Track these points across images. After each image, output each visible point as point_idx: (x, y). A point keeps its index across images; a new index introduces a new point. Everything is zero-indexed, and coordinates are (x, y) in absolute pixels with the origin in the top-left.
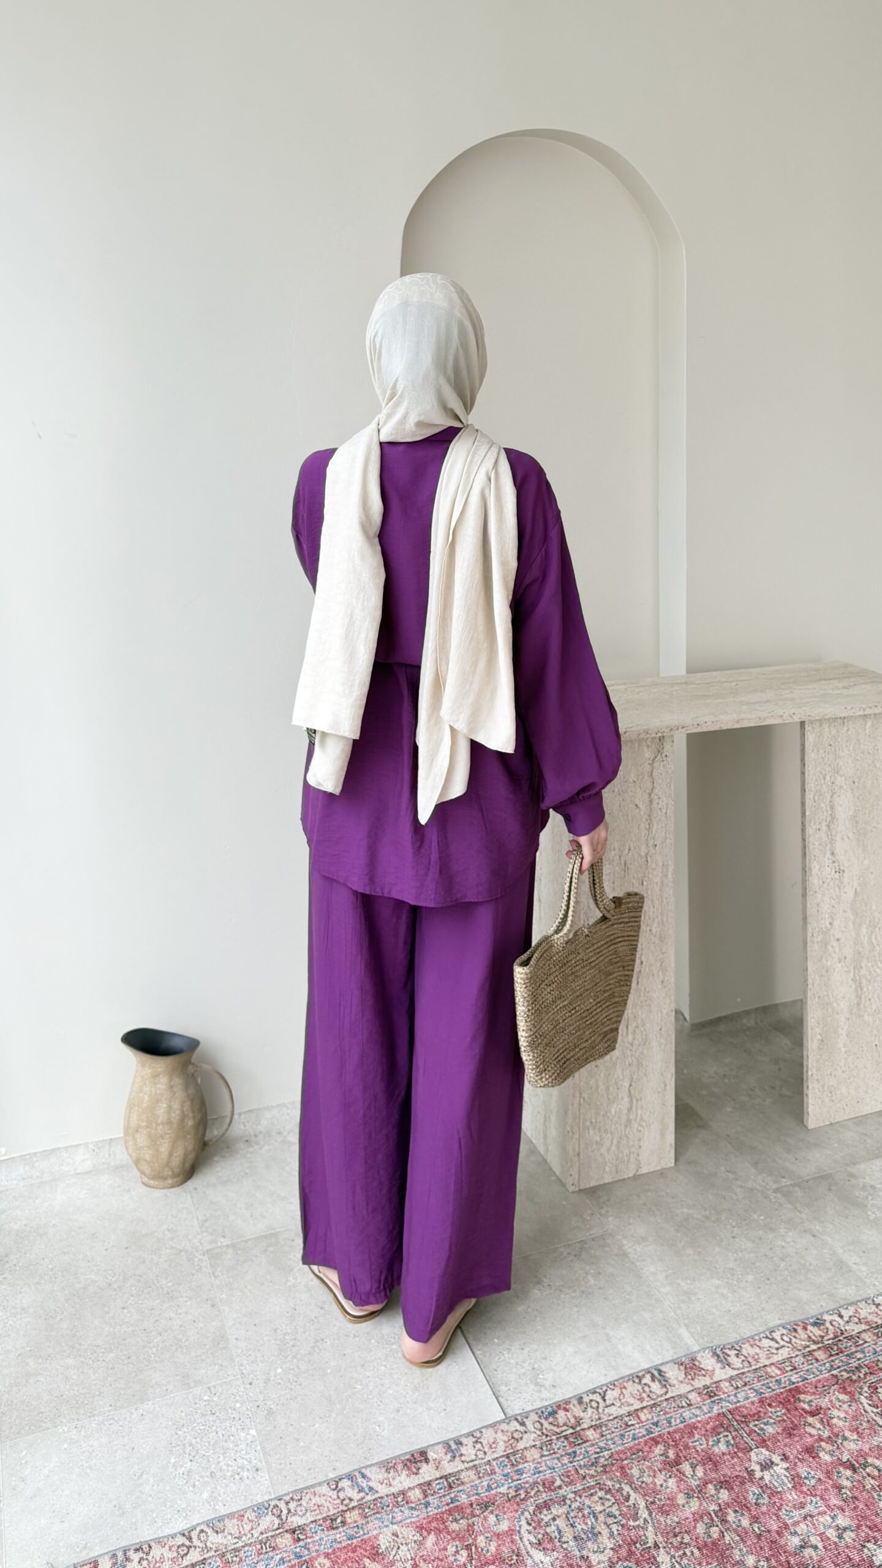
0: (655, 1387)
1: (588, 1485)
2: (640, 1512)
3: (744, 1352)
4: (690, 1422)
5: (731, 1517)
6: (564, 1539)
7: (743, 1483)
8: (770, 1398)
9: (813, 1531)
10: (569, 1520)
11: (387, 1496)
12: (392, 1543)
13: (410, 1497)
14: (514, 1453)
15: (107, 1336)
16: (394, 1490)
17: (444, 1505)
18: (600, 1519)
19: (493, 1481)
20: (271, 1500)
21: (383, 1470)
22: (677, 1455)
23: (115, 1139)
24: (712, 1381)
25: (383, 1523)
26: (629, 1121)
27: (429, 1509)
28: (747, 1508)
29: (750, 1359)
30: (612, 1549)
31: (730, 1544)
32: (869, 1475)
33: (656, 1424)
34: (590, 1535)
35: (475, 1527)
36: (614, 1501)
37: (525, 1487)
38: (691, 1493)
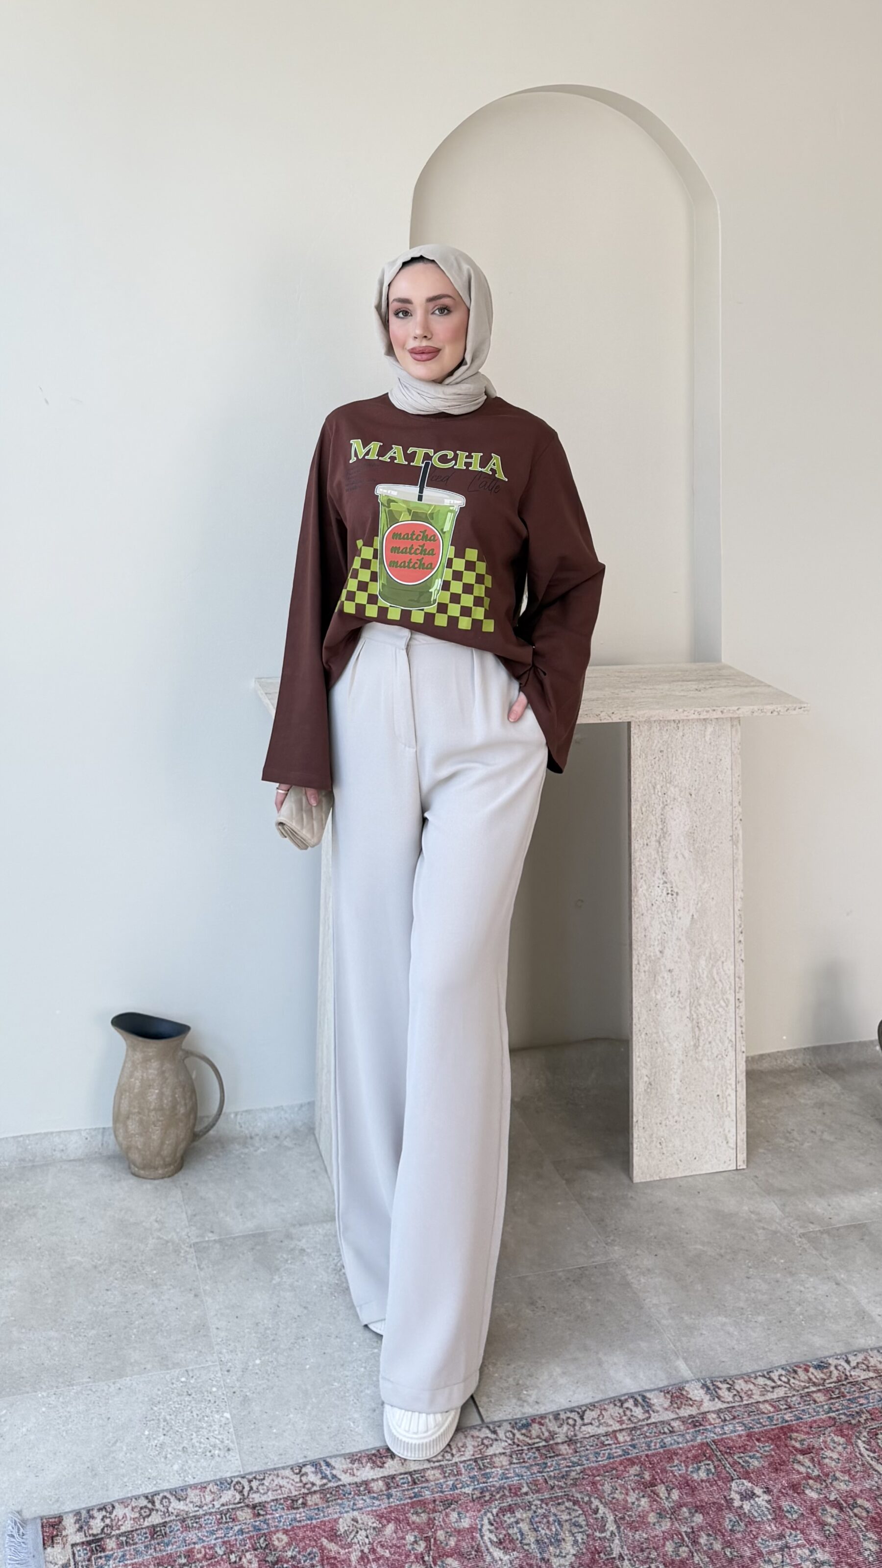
0: (637, 1410)
1: (555, 1495)
2: (608, 1525)
3: (737, 1387)
4: (671, 1447)
5: (703, 1540)
6: (524, 1542)
7: (720, 1509)
8: (760, 1433)
9: (789, 1561)
11: (349, 1484)
12: (351, 1528)
13: (372, 1487)
14: (482, 1459)
16: (358, 1480)
17: (406, 1498)
18: (565, 1527)
19: (459, 1481)
20: (234, 1477)
21: (348, 1461)
22: (653, 1476)
24: (699, 1412)
25: (344, 1508)
27: (391, 1500)
28: (721, 1532)
29: (743, 1395)
30: (574, 1555)
32: (856, 1515)
33: (634, 1446)
34: (553, 1540)
35: (436, 1522)
36: (580, 1512)
37: (490, 1490)
38: (664, 1513)
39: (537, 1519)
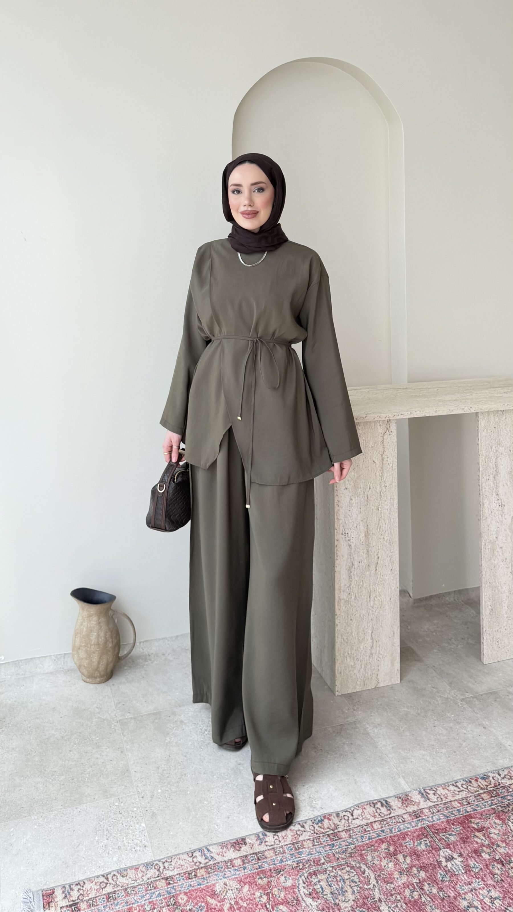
0: (383, 810)
1: (340, 863)
2: (371, 881)
3: (438, 792)
4: (404, 831)
5: (426, 887)
6: (325, 893)
7: (434, 868)
8: (453, 820)
9: (476, 898)
10: (328, 882)
11: (221, 862)
12: (223, 889)
13: (234, 863)
14: (296, 843)
15: (61, 766)
16: (226, 859)
17: (254, 869)
18: (346, 883)
19: (284, 857)
20: (153, 861)
21: (220, 847)
22: (395, 849)
23: (67, 654)
24: (418, 808)
25: (218, 877)
26: (371, 654)
27: (246, 871)
28: (436, 882)
29: (442, 797)
30: (353, 900)
31: (424, 902)
32: (512, 868)
33: (383, 831)
34: (340, 892)
35: (273, 883)
36: (355, 874)
37: (303, 862)
38: (402, 872)
39: (330, 879)
